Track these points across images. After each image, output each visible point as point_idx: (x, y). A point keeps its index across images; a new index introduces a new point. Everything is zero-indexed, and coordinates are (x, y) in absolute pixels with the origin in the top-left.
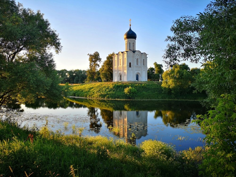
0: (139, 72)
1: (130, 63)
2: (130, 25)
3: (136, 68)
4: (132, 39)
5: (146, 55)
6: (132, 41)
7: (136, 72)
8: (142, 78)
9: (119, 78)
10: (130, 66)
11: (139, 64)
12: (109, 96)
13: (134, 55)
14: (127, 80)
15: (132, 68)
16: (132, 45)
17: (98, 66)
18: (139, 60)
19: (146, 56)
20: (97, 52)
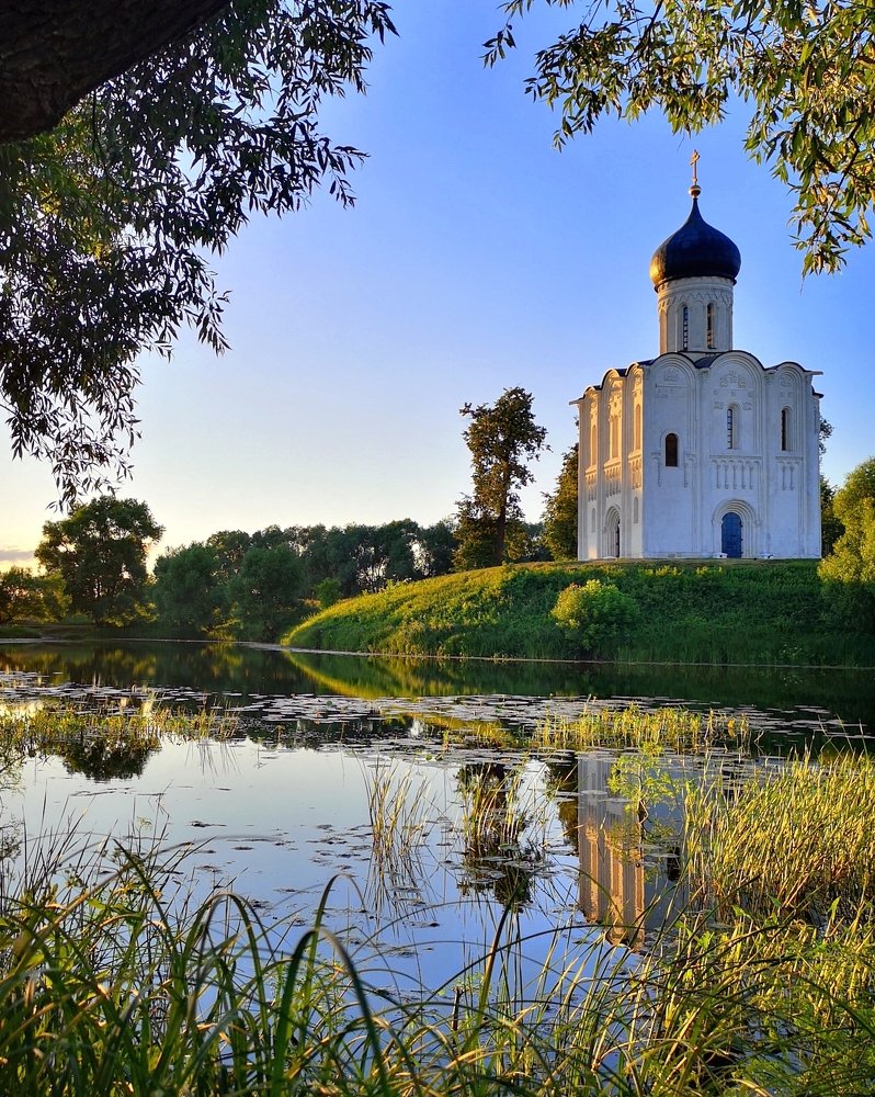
0: (749, 496)
1: (672, 442)
2: (696, 193)
3: (722, 470)
4: (698, 280)
5: (808, 375)
6: (703, 293)
7: (718, 500)
8: (769, 537)
9: (608, 539)
10: (672, 458)
11: (746, 442)
12: (460, 639)
13: (702, 382)
14: (646, 549)
15: (689, 470)
16: (698, 319)
17: (518, 480)
18: (745, 417)
19: (808, 382)
20: (521, 391)
